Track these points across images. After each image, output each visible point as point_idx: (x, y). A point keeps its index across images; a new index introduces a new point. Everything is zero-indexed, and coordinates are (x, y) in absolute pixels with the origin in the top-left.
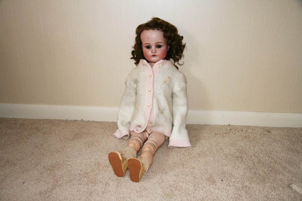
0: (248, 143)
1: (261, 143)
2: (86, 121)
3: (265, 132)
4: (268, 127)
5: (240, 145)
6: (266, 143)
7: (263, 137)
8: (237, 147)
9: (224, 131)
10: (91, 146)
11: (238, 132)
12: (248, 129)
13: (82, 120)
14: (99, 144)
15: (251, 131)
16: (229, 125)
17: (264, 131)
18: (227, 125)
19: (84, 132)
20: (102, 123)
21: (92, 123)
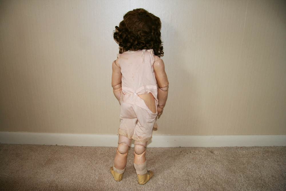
0: (195, 165)
1: (206, 164)
2: (60, 146)
3: (209, 153)
4: (211, 148)
5: (188, 167)
6: (210, 164)
7: (207, 158)
8: (185, 169)
9: (175, 154)
10: (59, 172)
11: (187, 153)
12: (195, 150)
13: (57, 145)
14: (66, 170)
15: (198, 152)
16: (180, 147)
17: (208, 151)
18: (178, 147)
19: (56, 157)
20: (72, 148)
21: (64, 147)
